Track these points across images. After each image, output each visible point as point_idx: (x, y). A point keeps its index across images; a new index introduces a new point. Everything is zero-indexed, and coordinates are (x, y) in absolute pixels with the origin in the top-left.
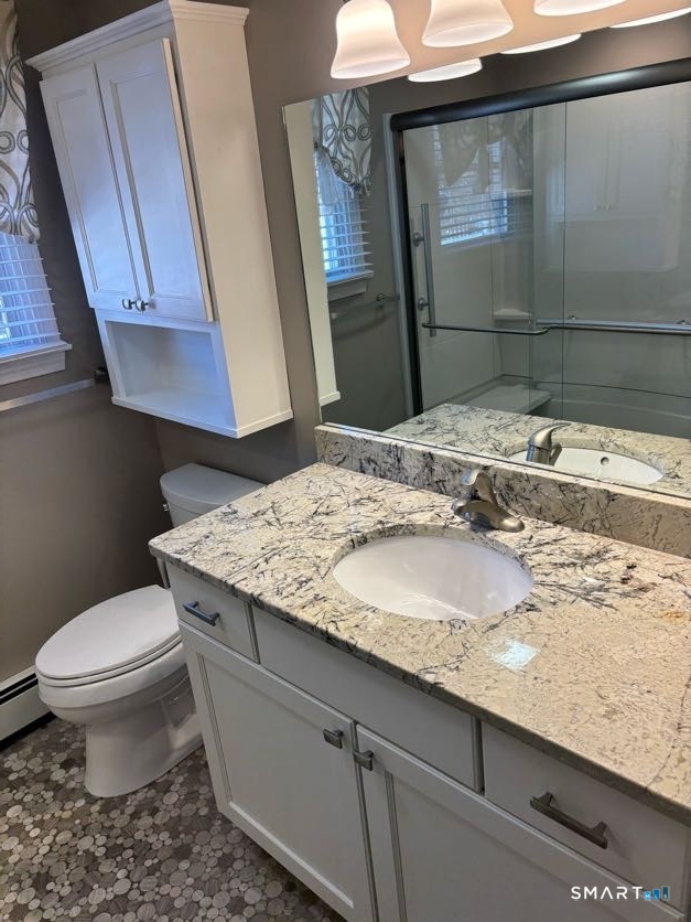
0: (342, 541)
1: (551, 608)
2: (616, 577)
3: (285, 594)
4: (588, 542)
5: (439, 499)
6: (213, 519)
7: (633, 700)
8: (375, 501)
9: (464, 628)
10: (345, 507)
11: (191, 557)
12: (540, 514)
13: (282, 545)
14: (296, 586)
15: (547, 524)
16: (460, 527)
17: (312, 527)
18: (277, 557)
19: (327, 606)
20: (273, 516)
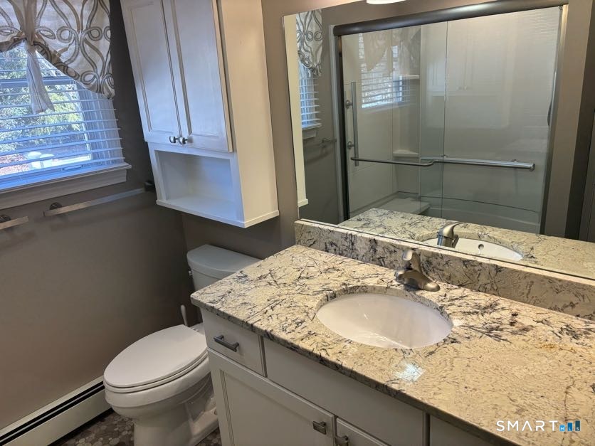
0: (321, 296)
1: (466, 341)
2: (506, 322)
3: (288, 331)
4: (484, 299)
5: (381, 270)
6: (231, 280)
7: (533, 402)
8: (338, 270)
9: (412, 354)
10: (319, 274)
11: (220, 306)
12: (449, 280)
13: (281, 298)
14: (294, 326)
15: (455, 287)
16: (398, 288)
17: (298, 287)
18: (278, 306)
19: (318, 339)
20: (271, 279)
